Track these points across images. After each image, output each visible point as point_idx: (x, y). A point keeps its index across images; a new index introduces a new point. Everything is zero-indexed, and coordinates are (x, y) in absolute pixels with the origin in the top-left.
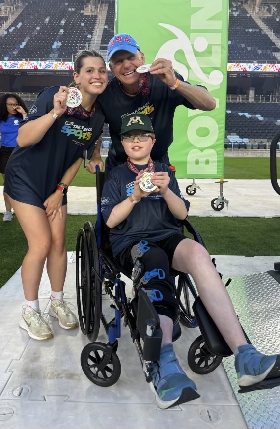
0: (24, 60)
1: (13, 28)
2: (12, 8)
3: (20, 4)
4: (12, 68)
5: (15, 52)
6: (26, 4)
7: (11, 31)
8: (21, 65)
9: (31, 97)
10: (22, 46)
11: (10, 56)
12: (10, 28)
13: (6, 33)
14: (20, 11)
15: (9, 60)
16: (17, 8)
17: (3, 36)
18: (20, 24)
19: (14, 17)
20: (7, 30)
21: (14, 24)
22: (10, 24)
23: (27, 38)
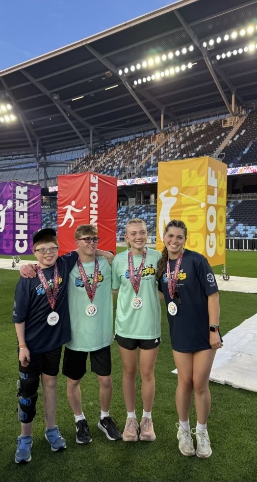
0: (247, 165)
1: (237, 136)
2: (237, 117)
3: (244, 112)
4: (232, 174)
5: (239, 158)
6: (250, 111)
7: (235, 139)
8: (241, 170)
9: (252, 197)
10: (245, 152)
11: (234, 163)
12: (234, 136)
13: (230, 142)
14: (244, 118)
15: (233, 167)
16: (241, 116)
17: (228, 145)
18: (244, 131)
19: (239, 125)
20: (232, 139)
21: (238, 132)
22: (235, 133)
23: (250, 144)
